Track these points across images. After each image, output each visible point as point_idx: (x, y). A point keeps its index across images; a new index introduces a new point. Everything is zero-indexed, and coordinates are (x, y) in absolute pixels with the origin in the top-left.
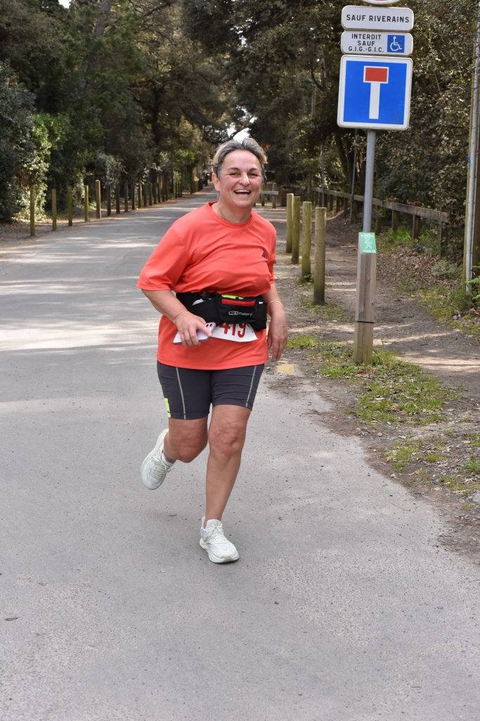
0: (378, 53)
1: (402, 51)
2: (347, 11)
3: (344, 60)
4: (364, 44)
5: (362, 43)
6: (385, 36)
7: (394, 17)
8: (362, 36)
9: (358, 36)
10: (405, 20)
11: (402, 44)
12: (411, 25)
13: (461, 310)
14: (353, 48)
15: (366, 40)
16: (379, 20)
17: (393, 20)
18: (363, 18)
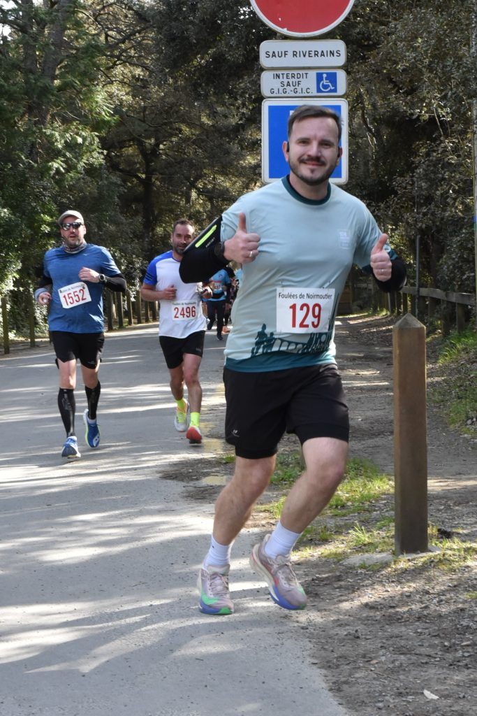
0: (306, 94)
1: (335, 90)
2: (266, 46)
3: (265, 106)
4: (288, 84)
5: (286, 84)
6: (313, 75)
7: (322, 52)
8: (285, 76)
9: (281, 76)
10: (335, 54)
11: (334, 82)
12: (341, 60)
14: (276, 91)
15: (290, 81)
16: (304, 56)
17: (321, 55)
18: (285, 54)
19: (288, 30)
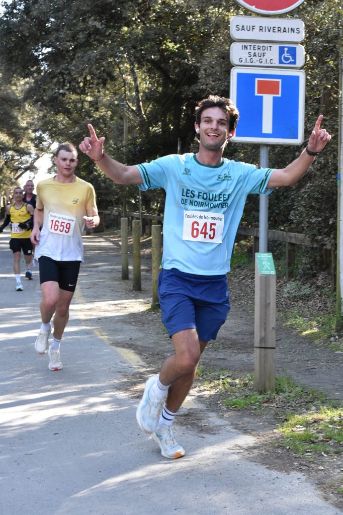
0: (270, 65)
1: (294, 63)
3: (234, 72)
4: (255, 55)
5: (252, 55)
6: (276, 48)
7: (285, 28)
8: (252, 47)
9: (249, 47)
10: (296, 31)
11: (294, 55)
12: (302, 36)
13: (338, 331)
14: (244, 60)
15: (257, 52)
16: (269, 31)
17: (284, 31)
18: (253, 29)
19: (256, 7)
